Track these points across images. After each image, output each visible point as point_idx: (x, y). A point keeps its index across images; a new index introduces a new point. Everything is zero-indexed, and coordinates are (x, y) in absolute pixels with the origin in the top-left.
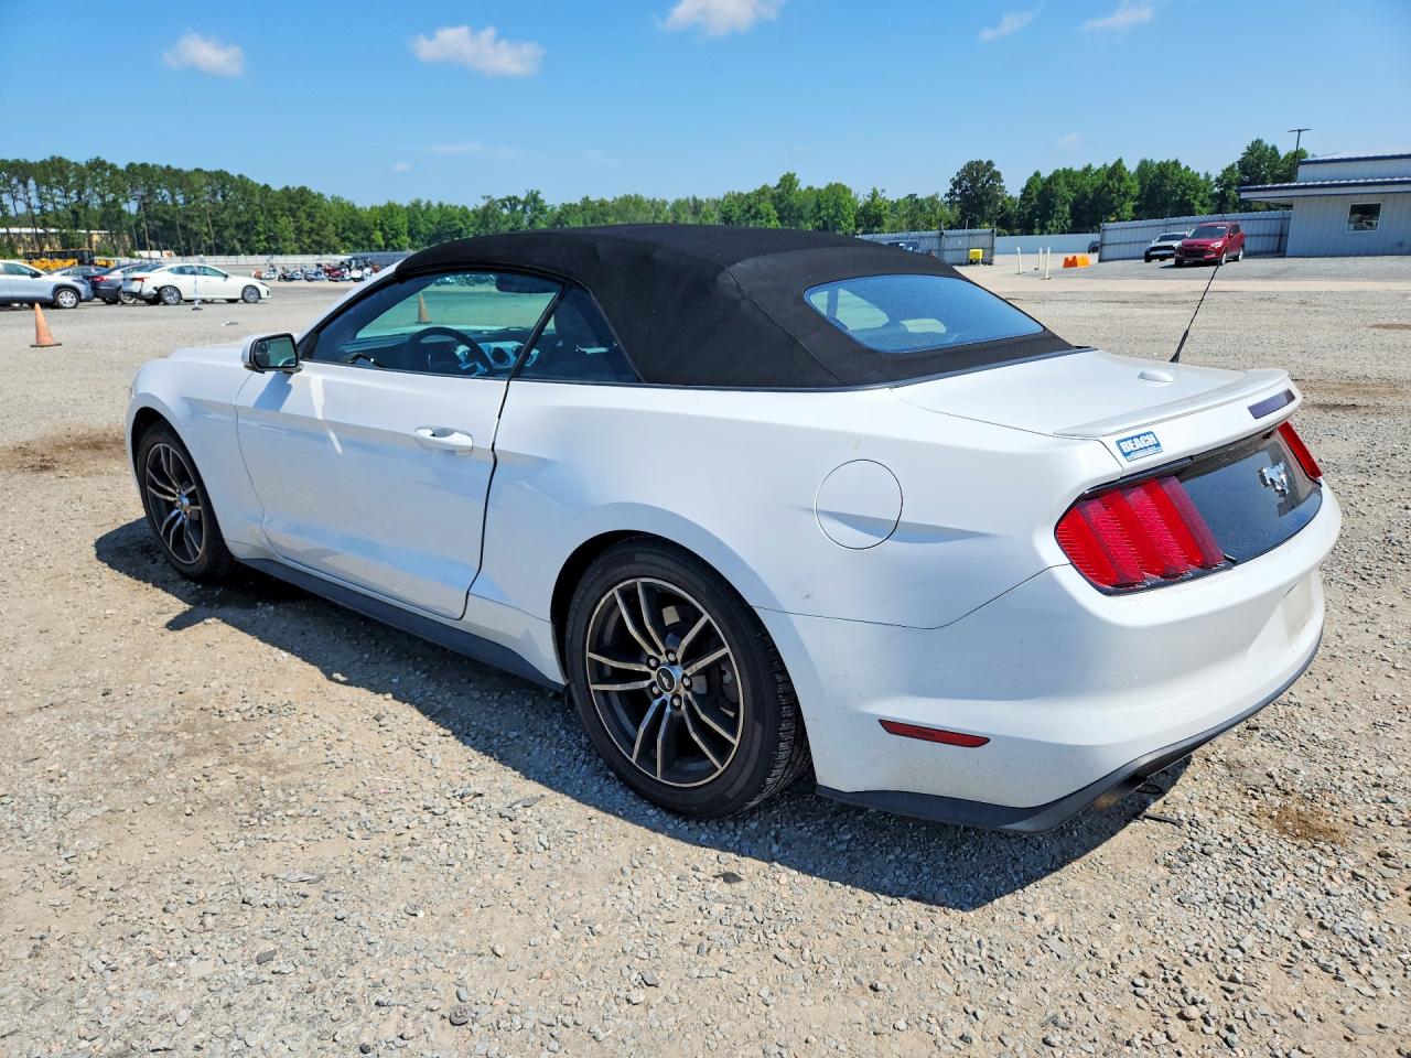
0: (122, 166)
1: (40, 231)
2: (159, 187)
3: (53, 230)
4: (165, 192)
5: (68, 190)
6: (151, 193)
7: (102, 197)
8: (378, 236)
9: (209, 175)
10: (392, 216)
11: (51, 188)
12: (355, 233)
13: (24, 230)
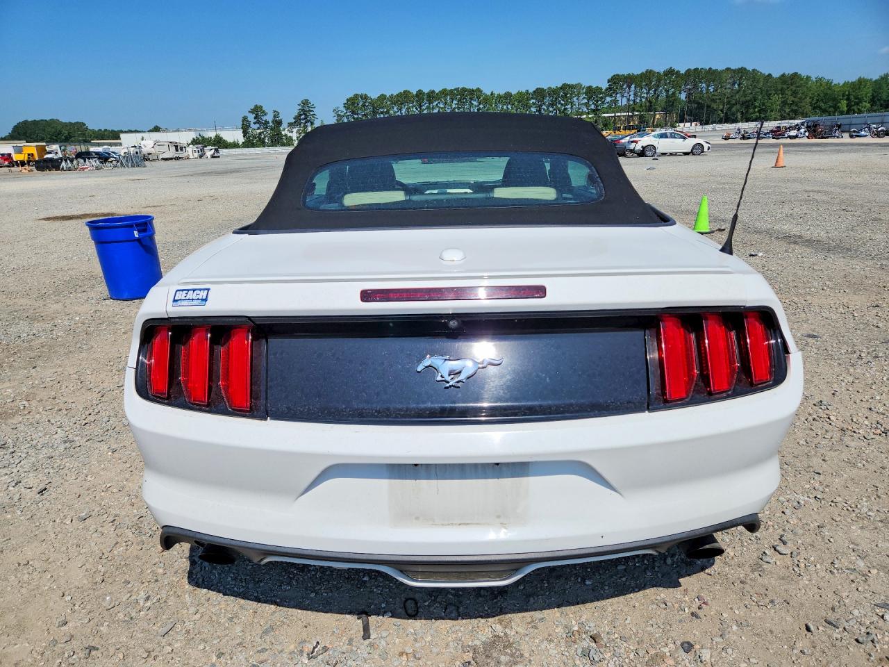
0: (683, 72)
1: (630, 114)
2: (701, 82)
3: (637, 113)
4: (704, 85)
5: (650, 89)
6: (695, 87)
7: (667, 91)
8: (843, 105)
9: (734, 71)
10: (859, 88)
11: (642, 88)
12: (825, 103)
13: (623, 114)
